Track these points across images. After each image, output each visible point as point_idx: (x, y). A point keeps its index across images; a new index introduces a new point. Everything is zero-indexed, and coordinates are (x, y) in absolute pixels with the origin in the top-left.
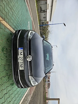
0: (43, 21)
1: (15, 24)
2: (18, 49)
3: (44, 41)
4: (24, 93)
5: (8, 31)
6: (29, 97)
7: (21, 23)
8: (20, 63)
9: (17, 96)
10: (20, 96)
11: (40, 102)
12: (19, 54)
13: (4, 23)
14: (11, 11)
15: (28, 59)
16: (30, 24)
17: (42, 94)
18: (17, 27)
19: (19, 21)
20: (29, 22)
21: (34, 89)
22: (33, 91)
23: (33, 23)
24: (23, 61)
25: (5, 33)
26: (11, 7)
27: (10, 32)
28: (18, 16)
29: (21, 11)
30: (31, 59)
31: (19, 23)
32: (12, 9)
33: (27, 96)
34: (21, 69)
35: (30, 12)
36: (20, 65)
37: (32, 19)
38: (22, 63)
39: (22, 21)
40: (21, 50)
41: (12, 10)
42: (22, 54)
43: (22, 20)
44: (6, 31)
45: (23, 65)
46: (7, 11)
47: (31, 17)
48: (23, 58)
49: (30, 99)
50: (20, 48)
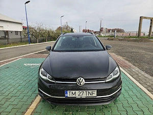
0: (23, 37)
1: (30, 93)
2: (67, 97)
3: (54, 49)
4: (128, 79)
5: (39, 107)
6: (134, 70)
7: (27, 81)
8: (87, 96)
9: (131, 93)
10: (131, 87)
11: (142, 48)
12: (74, 96)
13: (29, 113)
14: (10, 100)
15: (82, 84)
16: (27, 63)
17: (132, 45)
18: (34, 89)
19: (24, 84)
20: (25, 65)
21: (124, 60)
22: (126, 61)
23: (26, 57)
24: (84, 91)
25: (43, 112)
26: (4, 100)
27: (41, 103)
28: (17, 85)
29: (9, 81)
30: (82, 79)
31: (27, 85)
32: (7, 97)
33: (132, 74)
34: (95, 95)
35: (9, 61)
36: (90, 96)
37: (19, 58)
38: (87, 93)
39: (25, 79)
40: (68, 93)
41: (9, 97)
42: (74, 92)
43: (22, 78)
44: (40, 111)
45: (90, 91)
46: (10, 107)
47: (17, 59)
48: (81, 91)
49: (137, 69)
50: (66, 95)
